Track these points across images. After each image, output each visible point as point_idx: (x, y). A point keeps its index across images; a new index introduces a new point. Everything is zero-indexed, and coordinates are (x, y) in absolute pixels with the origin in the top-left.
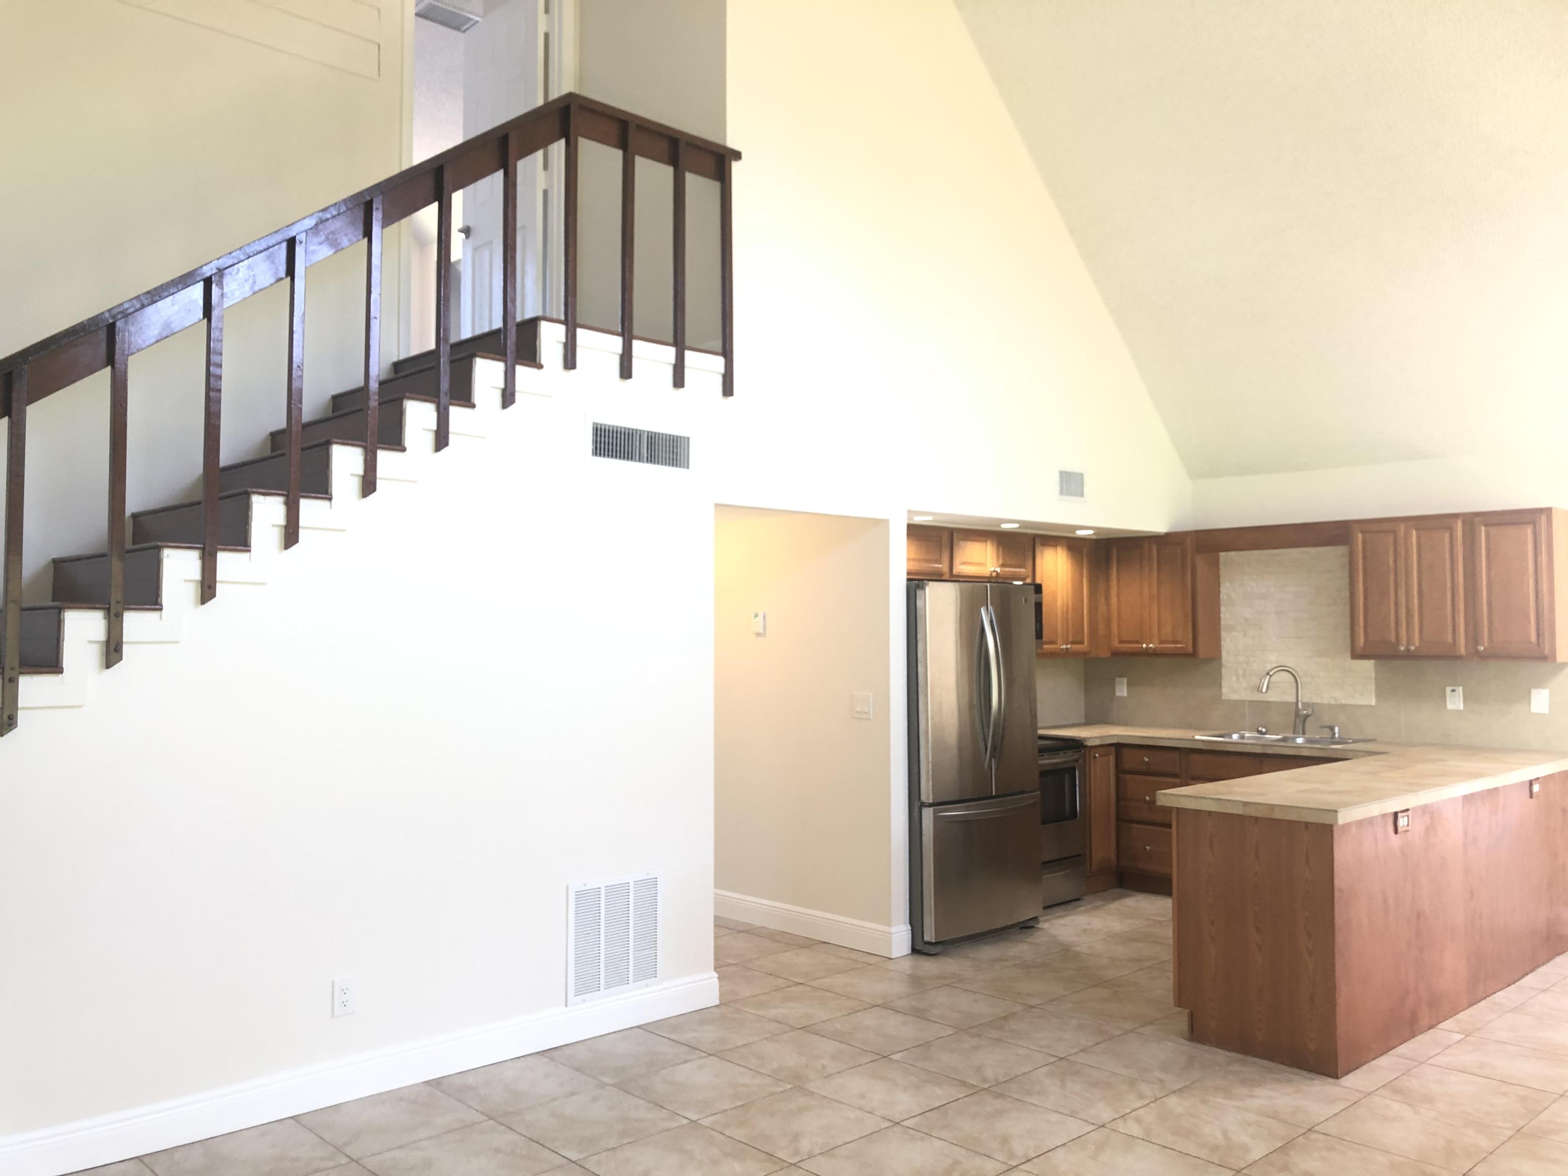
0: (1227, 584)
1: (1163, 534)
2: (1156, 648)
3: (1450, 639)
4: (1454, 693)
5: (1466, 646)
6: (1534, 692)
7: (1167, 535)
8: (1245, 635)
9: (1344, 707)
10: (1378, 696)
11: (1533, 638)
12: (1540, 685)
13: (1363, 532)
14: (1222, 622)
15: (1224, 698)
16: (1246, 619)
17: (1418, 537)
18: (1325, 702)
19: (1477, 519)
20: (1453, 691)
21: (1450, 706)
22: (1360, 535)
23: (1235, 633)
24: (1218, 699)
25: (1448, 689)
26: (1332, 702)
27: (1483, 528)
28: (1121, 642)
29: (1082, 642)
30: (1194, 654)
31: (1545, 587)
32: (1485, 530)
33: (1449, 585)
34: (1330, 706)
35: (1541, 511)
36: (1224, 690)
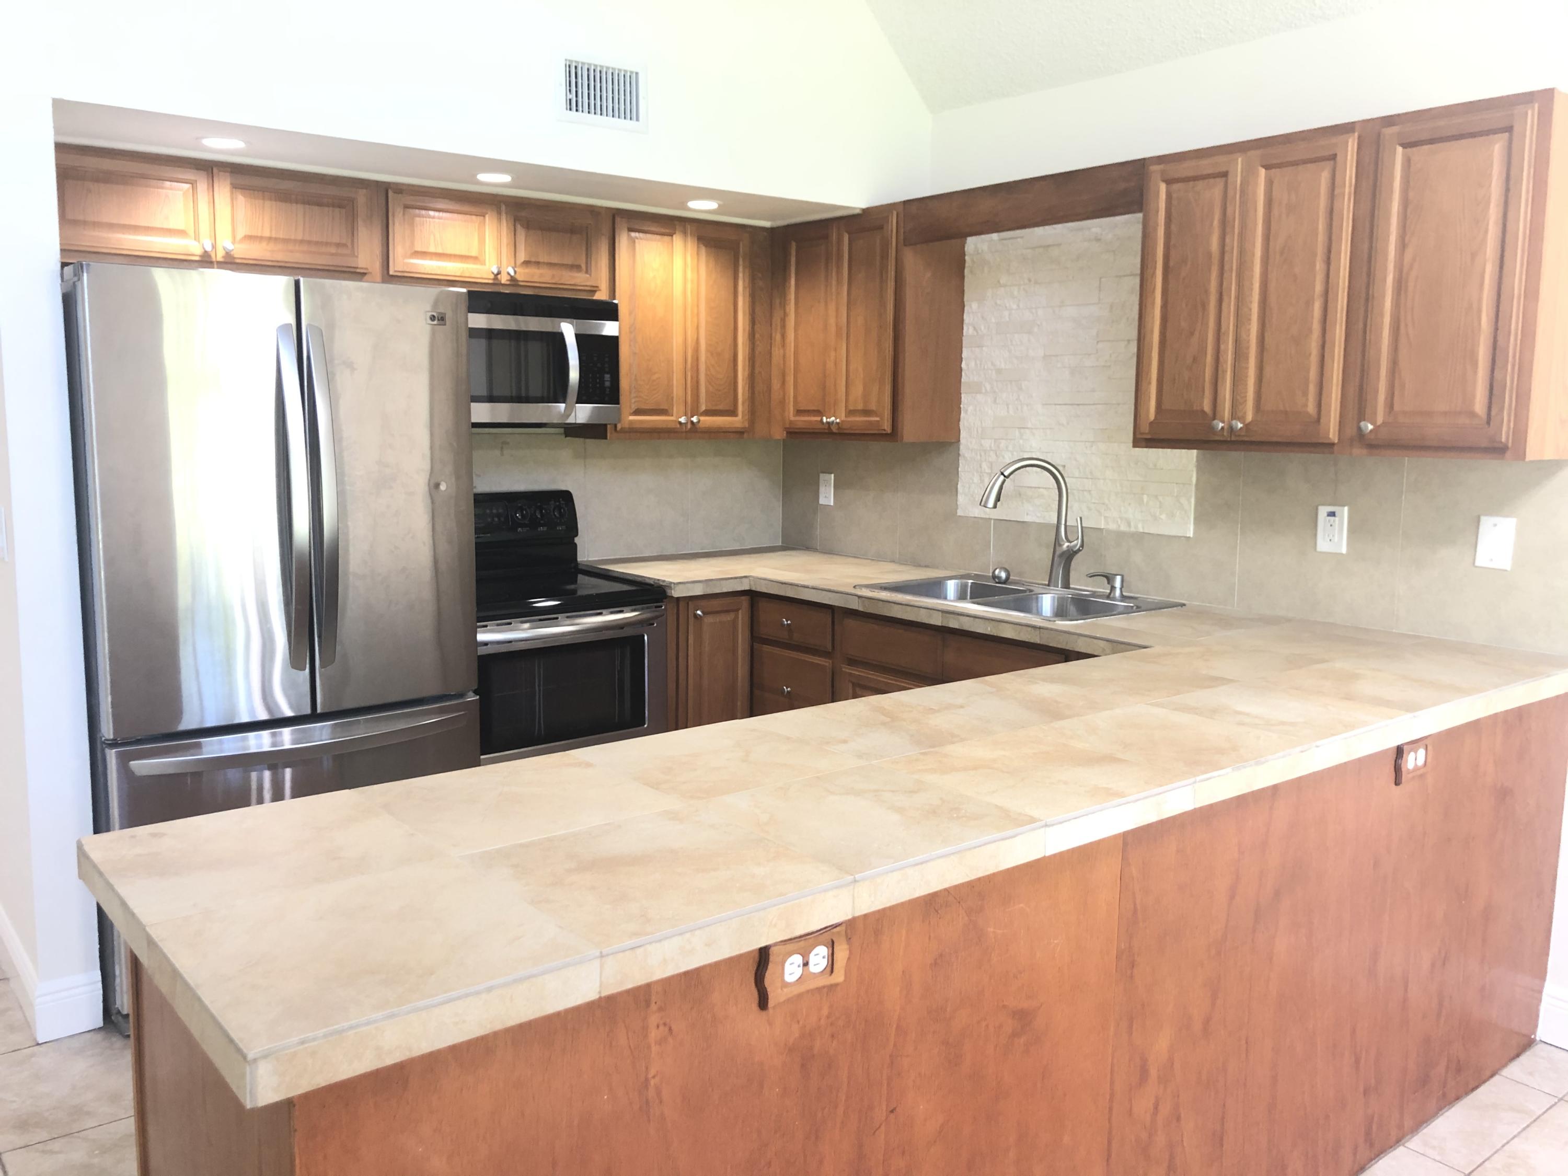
0: (975, 306)
1: (858, 211)
2: (842, 421)
3: (1311, 408)
4: (1332, 518)
5: (1341, 423)
6: (1487, 523)
7: (866, 212)
8: (995, 401)
9: (1140, 538)
10: (1200, 519)
11: (1479, 406)
12: (1498, 507)
13: (1168, 182)
14: (964, 379)
15: (960, 513)
16: (999, 371)
17: (1270, 183)
18: (1112, 526)
19: (1389, 131)
20: (1332, 514)
21: (1323, 545)
22: (1163, 187)
23: (979, 397)
24: (951, 515)
25: (1323, 511)
26: (1123, 528)
27: (1400, 150)
28: (799, 412)
29: (733, 412)
30: (893, 435)
31: (1517, 282)
32: (1403, 155)
33: (1319, 288)
34: (1120, 536)
35: (1527, 98)
36: (961, 499)
